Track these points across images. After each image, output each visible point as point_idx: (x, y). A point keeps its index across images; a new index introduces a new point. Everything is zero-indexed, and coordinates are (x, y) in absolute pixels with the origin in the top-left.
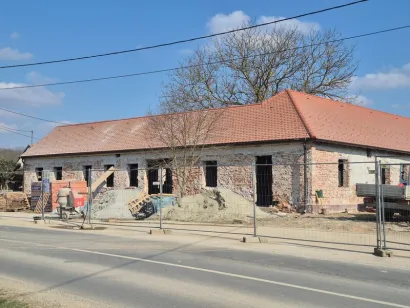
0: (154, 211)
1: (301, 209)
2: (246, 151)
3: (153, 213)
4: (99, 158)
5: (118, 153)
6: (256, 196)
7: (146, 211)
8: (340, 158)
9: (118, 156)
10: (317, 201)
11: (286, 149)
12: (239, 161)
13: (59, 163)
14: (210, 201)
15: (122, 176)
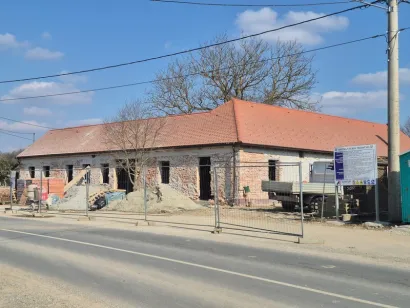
0: (105, 204)
1: (231, 202)
2: (191, 153)
3: (104, 205)
4: (79, 159)
5: (93, 154)
6: (199, 191)
7: (100, 203)
8: (271, 158)
9: (94, 156)
10: (245, 196)
11: (221, 152)
12: (186, 162)
13: (47, 163)
14: (152, 195)
15: (97, 174)
